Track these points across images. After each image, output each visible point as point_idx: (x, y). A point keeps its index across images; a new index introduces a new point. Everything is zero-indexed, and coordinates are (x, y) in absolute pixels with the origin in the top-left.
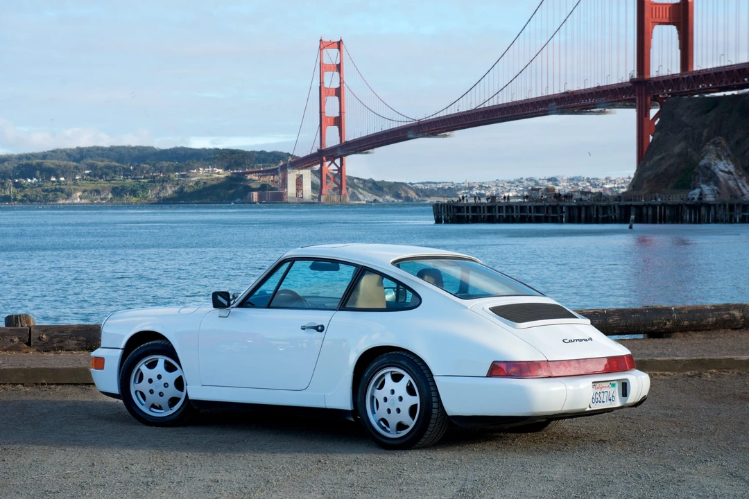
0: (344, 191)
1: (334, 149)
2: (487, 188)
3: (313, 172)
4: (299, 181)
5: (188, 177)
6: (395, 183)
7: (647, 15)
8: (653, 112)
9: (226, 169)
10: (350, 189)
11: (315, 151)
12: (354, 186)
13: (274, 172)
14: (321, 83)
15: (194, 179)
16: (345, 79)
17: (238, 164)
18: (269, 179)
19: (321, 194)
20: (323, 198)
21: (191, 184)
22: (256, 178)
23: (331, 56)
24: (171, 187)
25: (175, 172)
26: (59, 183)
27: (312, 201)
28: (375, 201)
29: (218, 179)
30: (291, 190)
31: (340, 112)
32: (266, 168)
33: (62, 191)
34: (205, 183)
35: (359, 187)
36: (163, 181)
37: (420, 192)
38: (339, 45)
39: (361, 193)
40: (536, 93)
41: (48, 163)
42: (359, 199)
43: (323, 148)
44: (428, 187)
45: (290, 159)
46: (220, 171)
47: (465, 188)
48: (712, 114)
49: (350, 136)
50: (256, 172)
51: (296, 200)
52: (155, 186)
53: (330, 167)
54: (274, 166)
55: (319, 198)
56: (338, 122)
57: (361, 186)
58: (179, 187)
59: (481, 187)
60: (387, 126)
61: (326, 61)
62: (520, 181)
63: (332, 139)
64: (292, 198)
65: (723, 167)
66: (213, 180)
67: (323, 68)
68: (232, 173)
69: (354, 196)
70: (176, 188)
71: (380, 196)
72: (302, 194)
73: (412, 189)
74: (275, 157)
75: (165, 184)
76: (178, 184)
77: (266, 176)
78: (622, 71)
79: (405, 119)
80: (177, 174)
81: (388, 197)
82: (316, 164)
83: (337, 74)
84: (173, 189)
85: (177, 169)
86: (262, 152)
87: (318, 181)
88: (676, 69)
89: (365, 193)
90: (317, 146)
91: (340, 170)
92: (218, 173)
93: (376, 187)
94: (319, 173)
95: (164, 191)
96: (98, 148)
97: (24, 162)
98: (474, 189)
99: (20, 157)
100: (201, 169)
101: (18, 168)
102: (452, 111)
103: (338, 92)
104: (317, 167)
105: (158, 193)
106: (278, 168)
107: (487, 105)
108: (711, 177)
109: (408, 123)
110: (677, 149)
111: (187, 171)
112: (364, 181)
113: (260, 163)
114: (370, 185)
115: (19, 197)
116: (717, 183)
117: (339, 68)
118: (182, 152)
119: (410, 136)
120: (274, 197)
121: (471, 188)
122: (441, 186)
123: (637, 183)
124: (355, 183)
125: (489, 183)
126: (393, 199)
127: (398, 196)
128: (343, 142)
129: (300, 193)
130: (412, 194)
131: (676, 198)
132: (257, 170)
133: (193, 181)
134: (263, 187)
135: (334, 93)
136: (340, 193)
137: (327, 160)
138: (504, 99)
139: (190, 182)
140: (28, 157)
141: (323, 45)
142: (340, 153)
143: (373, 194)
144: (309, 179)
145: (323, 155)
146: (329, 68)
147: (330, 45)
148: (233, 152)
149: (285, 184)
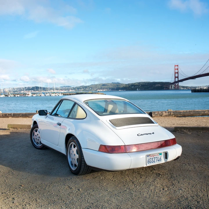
1: (177, 81)
3: (174, 85)
4: (172, 86)
9: (160, 85)
12: (180, 87)
13: (168, 85)
15: (156, 86)
16: (179, 71)
17: (162, 84)
23: (176, 67)
28: (183, 89)
30: (170, 88)
37: (190, 88)
38: (178, 66)
41: (135, 85)
45: (170, 83)
49: (179, 80)
53: (177, 84)
55: (175, 89)
56: (178, 77)
59: (200, 87)
60: (185, 78)
61: (176, 68)
62: (207, 86)
66: (158, 86)
67: (175, 69)
74: (168, 83)
76: (153, 87)
79: (188, 77)
81: (185, 89)
85: (154, 85)
86: (166, 82)
87: (174, 86)
90: (174, 81)
91: (178, 84)
93: (183, 87)
99: (131, 84)
102: (195, 75)
103: (178, 73)
105: (151, 88)
107: (201, 74)
113: (166, 84)
115: (131, 89)
117: (178, 69)
118: (154, 82)
119: (189, 79)
120: (168, 89)
121: (199, 87)
122: (194, 87)
127: (187, 88)
130: (189, 88)
134: (166, 87)
136: (178, 88)
138: (204, 73)
140: (132, 84)
141: (175, 66)
144: (173, 86)
145: (175, 82)
146: (176, 69)
147: (176, 66)
148: (162, 82)
149: (169, 87)
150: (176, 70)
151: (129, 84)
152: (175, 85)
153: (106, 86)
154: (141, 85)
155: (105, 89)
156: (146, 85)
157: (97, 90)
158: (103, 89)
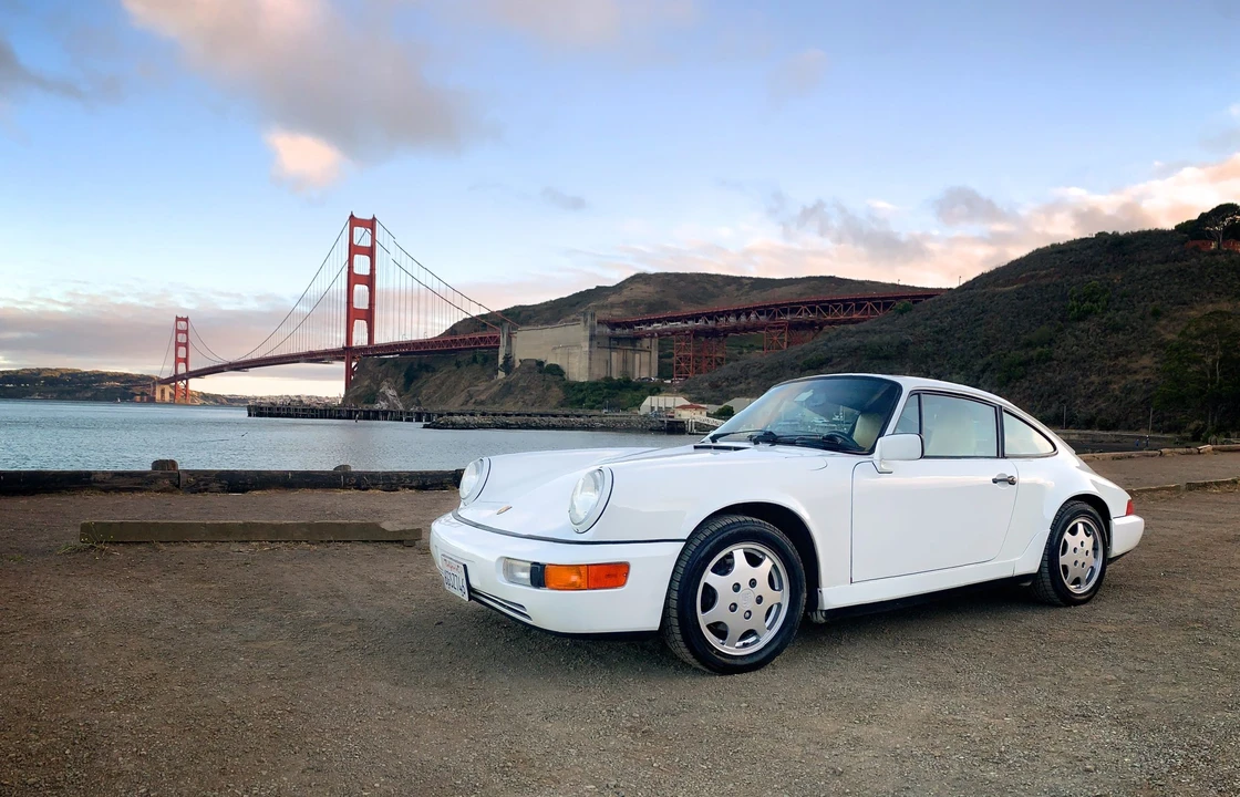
0: (188, 397)
1: (183, 375)
3: (171, 387)
4: (163, 391)
5: (101, 386)
7: (351, 314)
8: (354, 364)
9: (121, 383)
11: (172, 375)
12: (194, 395)
13: (148, 386)
14: (176, 339)
16: (190, 338)
17: (128, 381)
18: (146, 390)
19: (174, 398)
20: (175, 400)
21: (102, 390)
22: (138, 389)
23: (182, 325)
25: (92, 383)
27: (170, 401)
29: (116, 388)
30: (158, 396)
31: (187, 355)
32: (145, 384)
34: (109, 389)
35: (197, 396)
37: (227, 400)
38: (186, 320)
40: (294, 351)
42: (195, 402)
43: (176, 374)
45: (158, 380)
46: (118, 384)
48: (383, 367)
49: (191, 369)
51: (160, 401)
52: (81, 391)
53: (181, 384)
54: (149, 383)
55: (173, 400)
56: (186, 361)
59: (267, 397)
60: (211, 364)
61: (179, 328)
63: (182, 369)
64: (158, 399)
65: (391, 393)
66: (113, 388)
67: (177, 331)
68: (124, 385)
71: (207, 401)
73: (224, 398)
74: (149, 378)
75: (87, 390)
77: (144, 387)
78: (338, 341)
79: (223, 361)
81: (211, 402)
82: (172, 383)
83: (185, 335)
84: (92, 393)
85: (94, 382)
86: (142, 376)
87: (172, 390)
88: (365, 343)
89: (199, 399)
90: (173, 372)
91: (186, 386)
92: (116, 385)
93: (205, 397)
95: (87, 394)
96: (49, 369)
98: (258, 400)
100: (108, 383)
102: (249, 358)
103: (186, 345)
105: (83, 395)
106: (151, 384)
107: (267, 356)
108: (385, 398)
109: (224, 363)
110: (366, 383)
111: (99, 383)
112: (200, 393)
113: (141, 381)
116: (388, 401)
117: (186, 332)
118: (97, 374)
119: (224, 370)
120: (148, 399)
122: (239, 397)
123: (345, 399)
124: (194, 393)
126: (213, 403)
127: (217, 402)
128: (188, 371)
129: (163, 397)
130: (224, 401)
131: (365, 407)
132: (139, 384)
133: (103, 388)
134: (143, 394)
135: (183, 345)
136: (186, 399)
137: (179, 381)
138: (276, 353)
141: (178, 319)
142: (185, 377)
143: (204, 399)
144: (168, 390)
145: (176, 378)
146: (182, 332)
147: (182, 319)
148: (126, 375)
149: (154, 393)
150: (180, 335)
152: (175, 387)
154: (45, 378)
156: (65, 382)
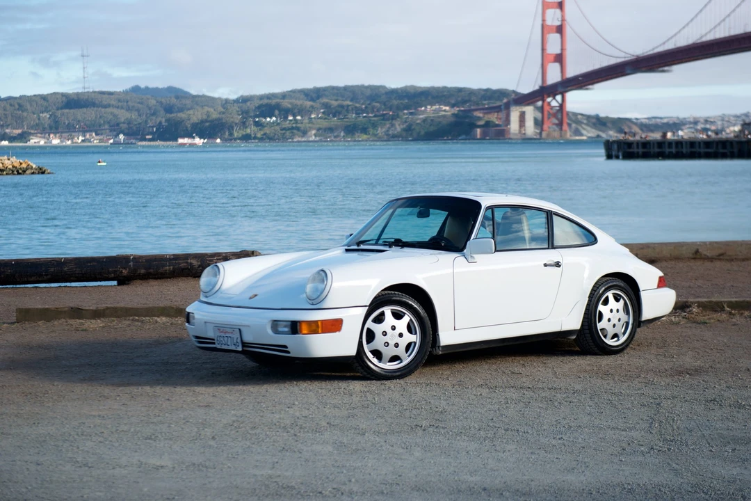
0: (565, 127)
1: (556, 85)
2: (712, 123)
3: (537, 108)
4: (522, 117)
5: (416, 114)
6: (619, 119)
9: (453, 106)
10: (574, 125)
11: (537, 88)
12: (578, 122)
13: (498, 109)
14: (544, 20)
15: (421, 117)
16: (567, 17)
17: (464, 102)
18: (493, 118)
19: (542, 130)
20: (544, 134)
21: (418, 121)
22: (481, 115)
24: (399, 125)
25: (404, 110)
26: (296, 121)
27: (535, 137)
28: (598, 136)
29: (444, 116)
30: (514, 126)
31: (562, 49)
32: (491, 105)
33: (298, 129)
34: (432, 120)
35: (582, 123)
36: (393, 119)
37: (643, 127)
39: (584, 129)
41: (286, 104)
42: (582, 135)
43: (545, 85)
44: (653, 122)
45: (513, 96)
46: (447, 108)
47: (690, 123)
50: (480, 109)
51: (519, 136)
52: (385, 124)
53: (555, 102)
54: (498, 103)
55: (540, 134)
56: (559, 58)
57: (585, 122)
58: (407, 124)
59: (706, 121)
64: (515, 134)
66: (439, 117)
67: (545, 5)
68: (458, 111)
69: (577, 132)
70: (405, 126)
71: (603, 131)
72: (525, 130)
73: (636, 124)
74: (502, 93)
75: (394, 122)
76: (406, 122)
77: (490, 113)
79: (623, 55)
80: (406, 111)
81: (611, 133)
82: (538, 101)
83: (558, 11)
84: (402, 127)
85: (407, 107)
86: (487, 90)
87: (539, 115)
89: (589, 128)
91: (562, 106)
92: (445, 111)
93: (600, 123)
94: (541, 109)
95: (393, 129)
96: (333, 88)
97: (266, 101)
98: (699, 124)
99: (261, 97)
100: (429, 107)
101: (259, 107)
102: (670, 46)
103: (560, 30)
104: (540, 103)
105: (388, 131)
106: (501, 106)
107: (704, 39)
109: (627, 59)
111: (416, 109)
112: (588, 117)
113: (485, 100)
114: (594, 120)
115: (259, 135)
117: (561, 5)
118: (412, 91)
119: (628, 72)
120: (497, 134)
121: (696, 122)
122: (665, 121)
124: (577, 119)
125: (715, 117)
126: (616, 135)
127: (621, 131)
128: (564, 78)
129: (523, 129)
130: (635, 129)
132: (481, 107)
133: (420, 119)
134: (488, 124)
135: (555, 30)
136: (561, 129)
137: (549, 96)
139: (417, 119)
140: (268, 97)
142: (560, 89)
143: (596, 129)
144: (530, 111)
145: (546, 91)
146: (551, 5)
148: (460, 90)
149: (508, 121)
151: (244, 100)
152: (544, 109)
153: (89, 114)
154: (326, 105)
155: (84, 132)
157: (23, 137)
158: (70, 130)
